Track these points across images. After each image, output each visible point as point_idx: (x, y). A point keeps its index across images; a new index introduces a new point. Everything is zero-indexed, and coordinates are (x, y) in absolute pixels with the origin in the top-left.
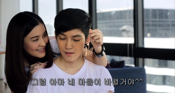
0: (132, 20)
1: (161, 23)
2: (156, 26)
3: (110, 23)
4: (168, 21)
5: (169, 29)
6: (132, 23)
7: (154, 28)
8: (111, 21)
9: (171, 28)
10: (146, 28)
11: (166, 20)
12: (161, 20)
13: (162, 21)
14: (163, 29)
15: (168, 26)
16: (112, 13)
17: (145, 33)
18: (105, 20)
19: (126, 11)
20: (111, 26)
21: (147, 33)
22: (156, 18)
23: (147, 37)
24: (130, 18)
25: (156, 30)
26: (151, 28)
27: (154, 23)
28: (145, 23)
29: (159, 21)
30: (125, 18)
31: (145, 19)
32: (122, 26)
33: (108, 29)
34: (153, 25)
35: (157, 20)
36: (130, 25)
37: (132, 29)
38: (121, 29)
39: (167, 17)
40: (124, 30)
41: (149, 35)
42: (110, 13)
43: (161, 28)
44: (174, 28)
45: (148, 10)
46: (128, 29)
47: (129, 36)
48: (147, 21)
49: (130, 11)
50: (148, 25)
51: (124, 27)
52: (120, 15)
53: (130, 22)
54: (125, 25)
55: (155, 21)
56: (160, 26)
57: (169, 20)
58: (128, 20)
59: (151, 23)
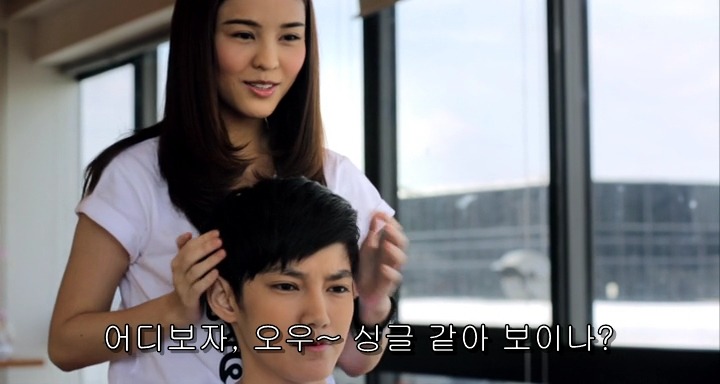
0: (543, 229)
1: (662, 241)
2: (641, 251)
3: (455, 240)
4: (690, 234)
5: (694, 267)
6: (544, 242)
7: (634, 260)
8: (459, 233)
9: (702, 260)
10: (599, 262)
11: (684, 227)
12: (664, 227)
13: (668, 234)
14: (670, 267)
15: (692, 251)
16: (463, 203)
17: (597, 283)
18: (434, 227)
19: (517, 194)
20: (455, 256)
21: (606, 283)
22: (640, 219)
23: (604, 297)
24: (534, 220)
25: (641, 268)
26: (621, 261)
27: (634, 241)
28: (597, 241)
29: (656, 234)
30: (514, 222)
31: (597, 225)
32: (499, 254)
33: (446, 265)
34: (629, 250)
35: (648, 227)
36: (537, 249)
37: (542, 267)
38: (498, 265)
39: (686, 216)
40: (510, 272)
41: (612, 289)
42: (452, 199)
43: (663, 260)
44: (716, 259)
45: (609, 188)
46: (525, 268)
47: (530, 297)
48: (606, 234)
49: (534, 192)
50: (609, 251)
51: (512, 259)
52: (495, 206)
53: (536, 236)
54: (515, 248)
55: (641, 234)
56: (657, 251)
57: (696, 226)
58: (526, 229)
59: (619, 241)
